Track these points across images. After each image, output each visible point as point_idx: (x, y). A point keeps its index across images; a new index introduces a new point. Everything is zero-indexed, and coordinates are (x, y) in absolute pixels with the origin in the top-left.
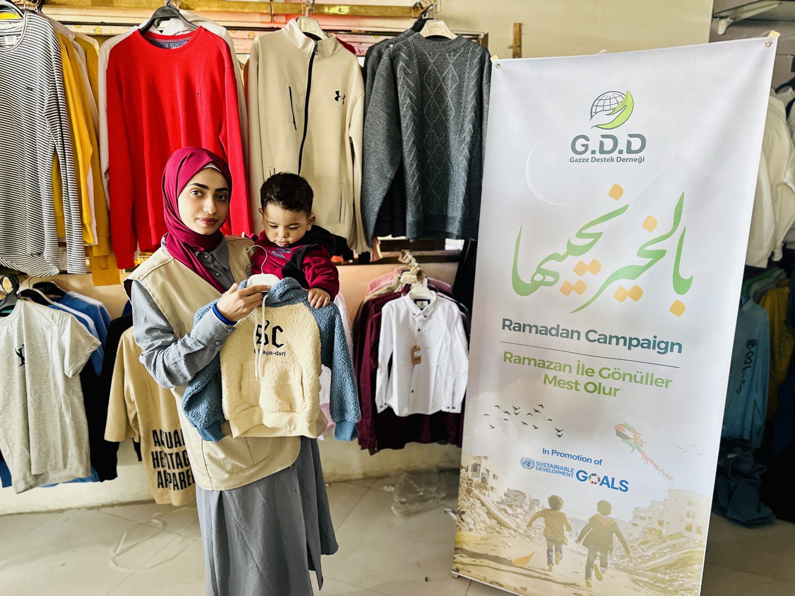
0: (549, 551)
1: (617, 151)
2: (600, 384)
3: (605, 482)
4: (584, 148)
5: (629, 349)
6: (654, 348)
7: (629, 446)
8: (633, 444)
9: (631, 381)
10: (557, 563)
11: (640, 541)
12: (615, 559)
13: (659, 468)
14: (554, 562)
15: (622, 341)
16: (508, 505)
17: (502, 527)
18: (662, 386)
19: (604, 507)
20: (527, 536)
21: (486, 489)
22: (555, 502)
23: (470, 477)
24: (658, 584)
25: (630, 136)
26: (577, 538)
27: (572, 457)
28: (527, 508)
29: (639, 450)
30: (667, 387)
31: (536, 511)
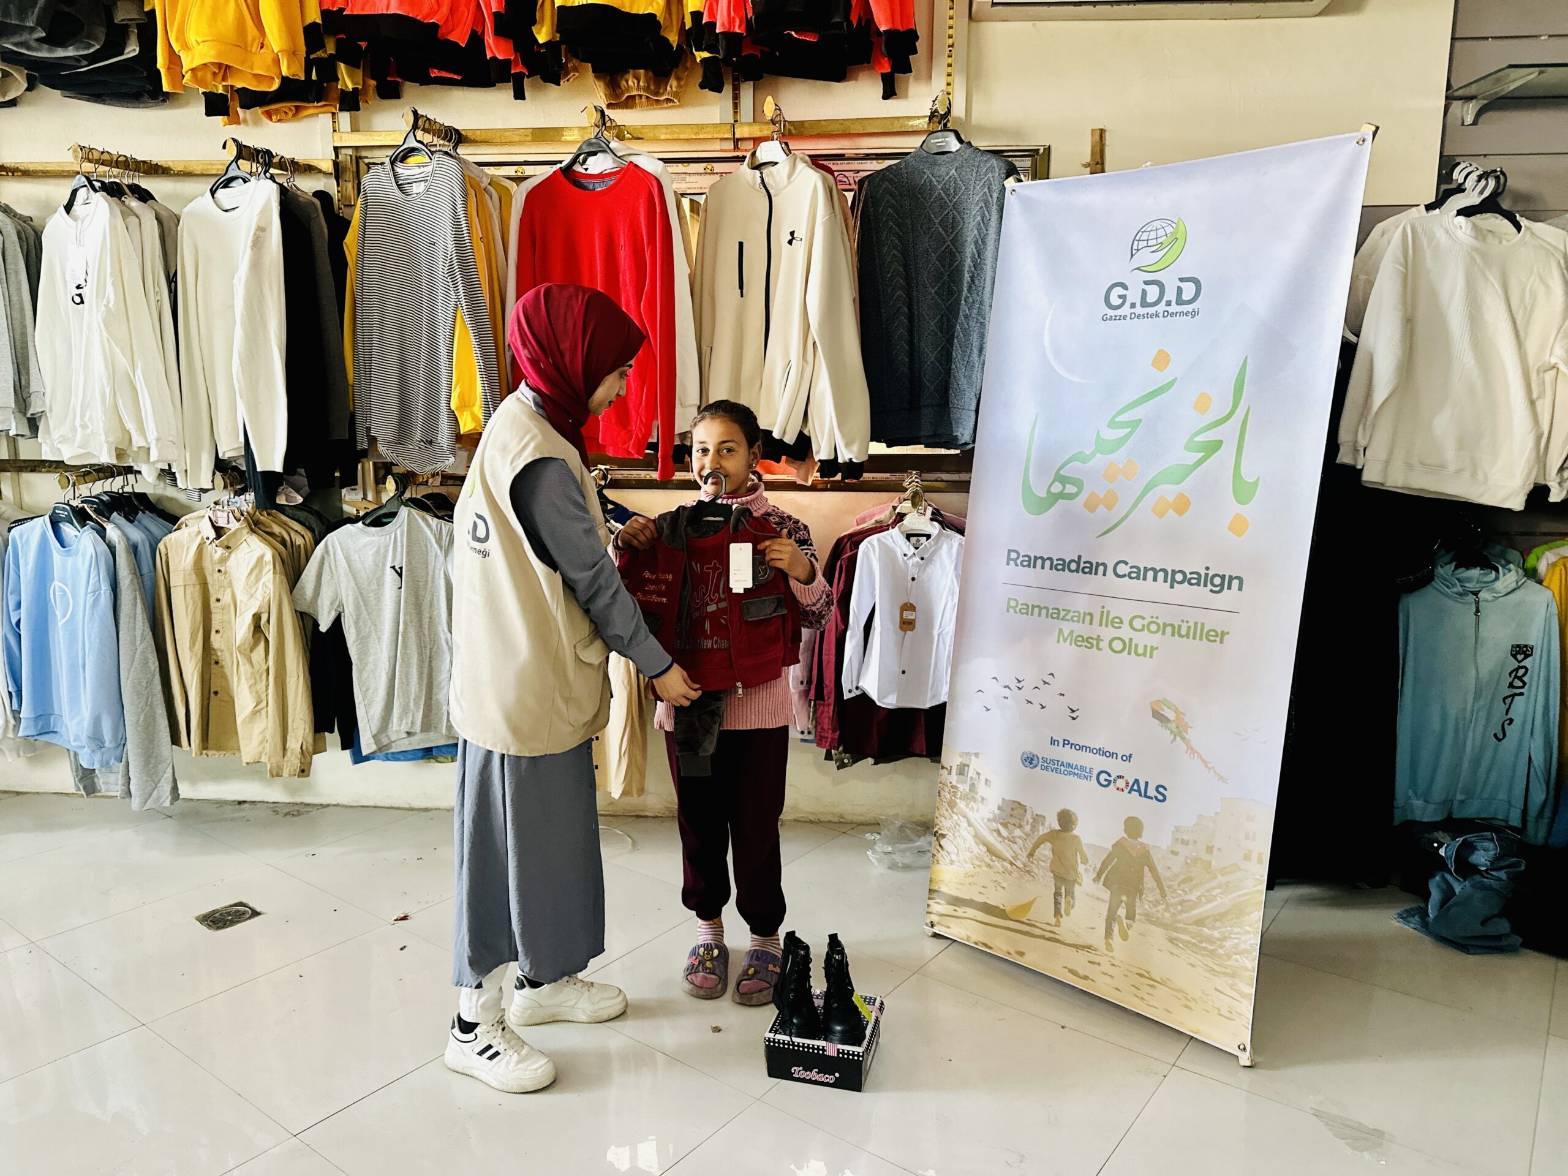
0: (1057, 894)
1: (1163, 303)
2: (1131, 639)
3: (1135, 787)
4: (1121, 300)
5: (1172, 587)
6: (1205, 585)
7: (1169, 732)
8: (1175, 730)
9: (1173, 635)
10: (1068, 914)
11: (1182, 877)
12: (1146, 906)
13: (1210, 765)
14: (1063, 912)
15: (1161, 575)
16: (1001, 824)
17: (994, 858)
18: (1215, 641)
19: (1133, 826)
20: (1028, 872)
21: (975, 800)
22: (1066, 819)
23: (954, 783)
24: (1204, 945)
25: (1181, 280)
26: (1095, 875)
27: (1091, 751)
28: (1028, 828)
29: (1183, 738)
30: (1221, 642)
31: (1041, 833)
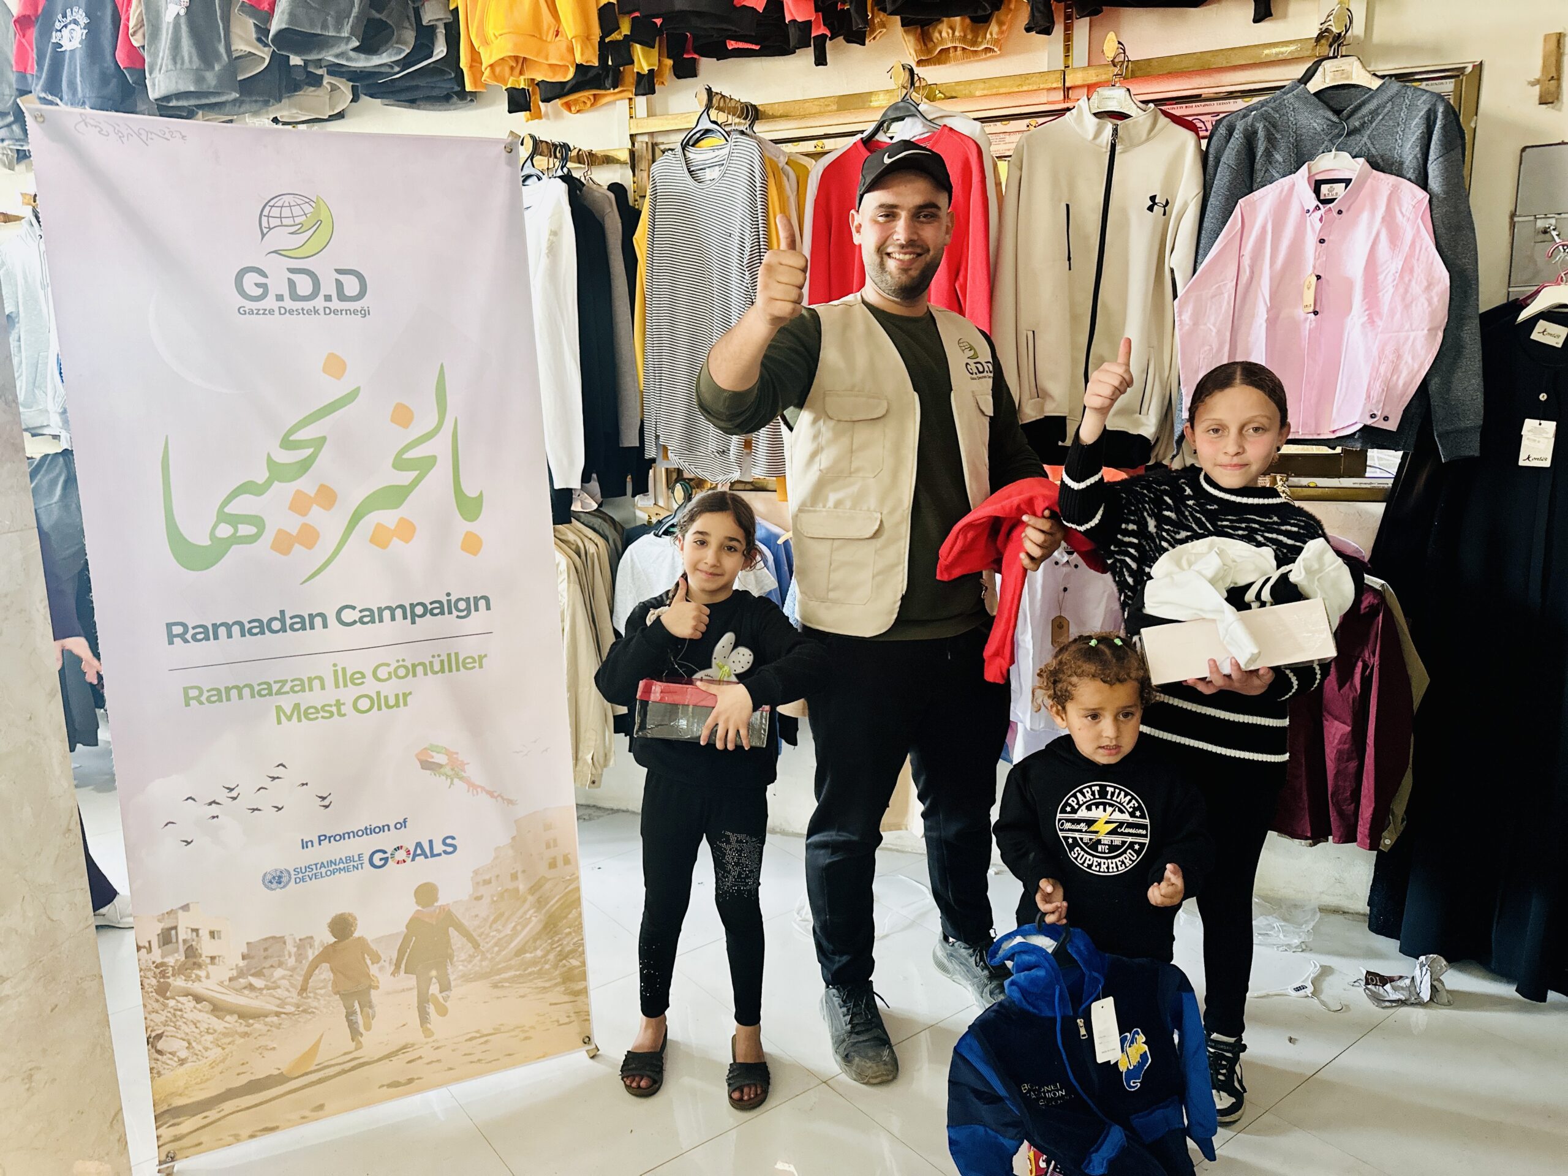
0: (350, 1015)
1: (321, 297)
2: (378, 693)
3: (420, 851)
4: (261, 290)
5: (413, 622)
6: (450, 613)
7: (444, 778)
8: (450, 773)
9: (426, 674)
10: (368, 1028)
11: (492, 918)
12: (461, 967)
13: (496, 794)
14: (362, 1029)
15: (398, 613)
16: (253, 975)
17: (251, 1021)
18: (474, 667)
19: (426, 893)
20: (304, 1011)
22: (342, 926)
23: (159, 960)
24: (530, 970)
25: (339, 271)
26: (393, 968)
27: (355, 834)
28: (292, 962)
29: (461, 778)
30: (481, 667)
